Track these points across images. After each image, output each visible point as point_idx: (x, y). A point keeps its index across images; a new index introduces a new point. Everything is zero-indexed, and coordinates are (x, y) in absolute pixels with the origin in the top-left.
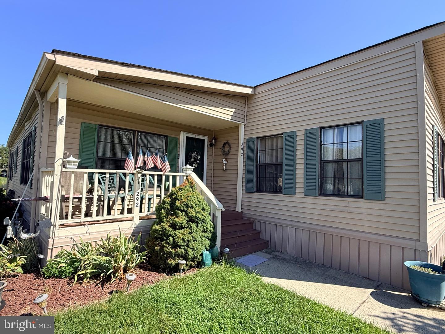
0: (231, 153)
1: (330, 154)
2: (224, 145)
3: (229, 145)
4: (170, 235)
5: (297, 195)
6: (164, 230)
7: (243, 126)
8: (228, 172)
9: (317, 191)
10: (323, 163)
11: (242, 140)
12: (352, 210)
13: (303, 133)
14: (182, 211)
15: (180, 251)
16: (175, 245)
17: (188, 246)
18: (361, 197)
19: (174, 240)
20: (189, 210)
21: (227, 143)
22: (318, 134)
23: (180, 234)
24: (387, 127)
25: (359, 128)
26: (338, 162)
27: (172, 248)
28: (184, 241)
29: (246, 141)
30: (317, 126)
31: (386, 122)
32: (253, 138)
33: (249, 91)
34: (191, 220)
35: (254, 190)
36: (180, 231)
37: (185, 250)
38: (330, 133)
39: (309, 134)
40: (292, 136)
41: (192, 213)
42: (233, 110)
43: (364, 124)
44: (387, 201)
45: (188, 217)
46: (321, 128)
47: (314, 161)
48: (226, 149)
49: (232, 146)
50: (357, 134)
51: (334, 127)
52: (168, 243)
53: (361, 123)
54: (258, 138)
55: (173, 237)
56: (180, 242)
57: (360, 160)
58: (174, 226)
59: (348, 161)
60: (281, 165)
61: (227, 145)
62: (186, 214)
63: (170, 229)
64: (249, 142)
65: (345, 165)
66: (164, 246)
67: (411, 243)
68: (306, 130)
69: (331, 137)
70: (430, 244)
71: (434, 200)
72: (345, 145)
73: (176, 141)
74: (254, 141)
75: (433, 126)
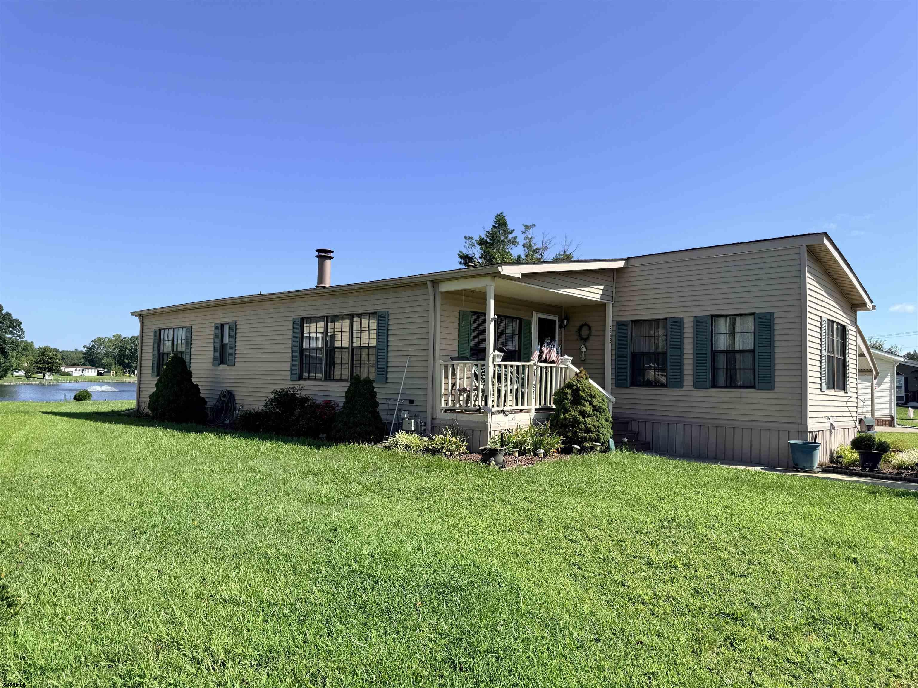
0: (592, 338)
1: (722, 343)
2: (581, 327)
3: (590, 328)
4: (581, 423)
5: (685, 388)
6: (574, 418)
7: (611, 306)
8: (588, 362)
9: (709, 383)
10: (714, 353)
11: (609, 323)
12: (744, 400)
13: (692, 319)
14: (586, 401)
15: (593, 435)
16: (588, 430)
17: (599, 432)
18: (753, 387)
19: (585, 426)
20: (593, 400)
21: (586, 324)
22: (709, 322)
23: (588, 420)
24: (776, 321)
25: (751, 319)
26: (731, 353)
27: (585, 433)
28: (595, 427)
29: (615, 324)
30: (708, 313)
31: (776, 315)
32: (626, 322)
33: (621, 264)
34: (596, 409)
35: (629, 384)
36: (589, 418)
37: (597, 435)
38: (722, 321)
39: (699, 321)
40: (678, 323)
41: (596, 403)
42: (602, 287)
43: (756, 315)
44: (776, 390)
45: (594, 407)
46: (712, 316)
47: (704, 351)
48: (585, 333)
49: (593, 329)
50: (749, 324)
51: (726, 316)
52: (580, 429)
53: (753, 314)
54: (632, 321)
55: (584, 424)
56: (592, 428)
57: (753, 351)
58: (583, 414)
59: (741, 351)
60: (665, 353)
61: (585, 328)
62: (591, 403)
63: (581, 417)
64: (620, 325)
65: (737, 356)
66: (577, 432)
67: (795, 426)
68: (695, 317)
69: (722, 326)
70: (811, 427)
71: (821, 389)
72: (737, 336)
73: (529, 323)
74: (627, 325)
75: (821, 317)
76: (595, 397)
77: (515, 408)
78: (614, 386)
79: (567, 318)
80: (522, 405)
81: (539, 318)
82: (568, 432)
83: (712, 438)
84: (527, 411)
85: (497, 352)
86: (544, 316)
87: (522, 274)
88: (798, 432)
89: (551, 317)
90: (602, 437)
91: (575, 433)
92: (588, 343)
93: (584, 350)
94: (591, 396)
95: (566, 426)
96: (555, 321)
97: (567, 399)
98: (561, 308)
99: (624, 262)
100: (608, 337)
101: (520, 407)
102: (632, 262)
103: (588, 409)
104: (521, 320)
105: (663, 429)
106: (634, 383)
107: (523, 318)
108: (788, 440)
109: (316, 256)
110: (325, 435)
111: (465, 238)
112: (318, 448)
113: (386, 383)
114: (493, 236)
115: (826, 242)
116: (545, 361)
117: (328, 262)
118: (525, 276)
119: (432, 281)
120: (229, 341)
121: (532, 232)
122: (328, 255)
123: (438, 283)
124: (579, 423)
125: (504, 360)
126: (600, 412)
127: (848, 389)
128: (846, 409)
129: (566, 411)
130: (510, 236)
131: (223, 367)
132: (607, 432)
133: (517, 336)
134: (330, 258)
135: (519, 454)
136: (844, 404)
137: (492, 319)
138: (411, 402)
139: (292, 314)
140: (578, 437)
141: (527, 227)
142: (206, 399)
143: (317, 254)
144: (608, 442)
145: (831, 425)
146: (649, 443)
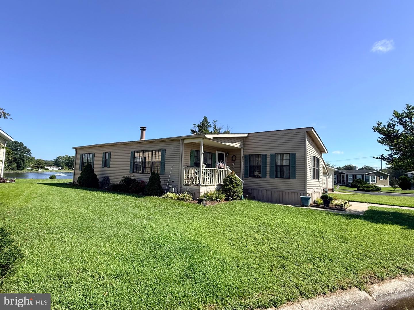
0: (236, 160)
1: (279, 163)
2: (233, 156)
3: (236, 157)
5: (267, 178)
6: (230, 188)
7: (243, 149)
8: (235, 168)
9: (275, 176)
10: (277, 166)
11: (242, 155)
12: (286, 182)
14: (234, 182)
15: (236, 194)
16: (235, 192)
17: (238, 193)
18: (289, 178)
21: (235, 156)
22: (275, 156)
23: (235, 189)
24: (297, 156)
25: (289, 155)
26: (282, 166)
29: (244, 156)
31: (297, 154)
32: (248, 155)
33: (246, 135)
34: (237, 185)
35: (248, 176)
38: (279, 155)
39: (272, 155)
40: (265, 155)
42: (240, 143)
43: (290, 154)
44: (297, 179)
46: (276, 154)
47: (273, 166)
48: (234, 159)
50: (288, 157)
51: (280, 154)
52: (232, 192)
53: (289, 153)
54: (250, 155)
56: (236, 192)
57: (289, 166)
58: (233, 187)
59: (285, 166)
60: (261, 166)
61: (234, 157)
62: (236, 183)
63: (232, 188)
64: (246, 156)
65: (284, 167)
67: (303, 191)
68: (270, 154)
69: (279, 157)
70: (308, 191)
71: (311, 180)
72: (284, 160)
73: (215, 155)
74: (248, 156)
75: (311, 155)
76: (237, 181)
77: (210, 184)
78: (243, 177)
79: (228, 153)
80: (212, 183)
81: (219, 153)
82: (228, 193)
83: (276, 196)
84: (214, 185)
85: (204, 165)
86: (220, 153)
87: (213, 138)
88: (304, 193)
89: (222, 153)
90: (239, 195)
91: (230, 193)
92: (235, 162)
93: (234, 164)
94: (236, 180)
95: (227, 191)
96: (224, 154)
97: (228, 181)
98: (226, 149)
99: (247, 135)
100: (242, 160)
101: (211, 184)
102: (250, 135)
103: (235, 185)
104: (212, 153)
105: (260, 192)
106: (250, 176)
107: (213, 153)
108: (300, 196)
109: (140, 129)
110: (141, 193)
111: (193, 124)
112: (139, 198)
113: (164, 175)
114: (203, 124)
115: (313, 130)
116: (220, 168)
117: (144, 131)
118: (214, 138)
119: (181, 139)
120: (108, 158)
121: (216, 123)
122: (145, 129)
123: (183, 140)
124: (232, 190)
125: (206, 167)
126: (239, 186)
127: (319, 179)
128: (319, 186)
129: (227, 185)
130: (209, 124)
131: (106, 168)
132: (241, 193)
133: (211, 159)
134: (145, 130)
135: (211, 201)
136: (318, 184)
137: (202, 153)
138: (173, 182)
139: (131, 149)
140: (231, 195)
141: (215, 122)
142: (99, 179)
143: (141, 128)
144: (241, 196)
145: (314, 191)
146: (255, 197)
